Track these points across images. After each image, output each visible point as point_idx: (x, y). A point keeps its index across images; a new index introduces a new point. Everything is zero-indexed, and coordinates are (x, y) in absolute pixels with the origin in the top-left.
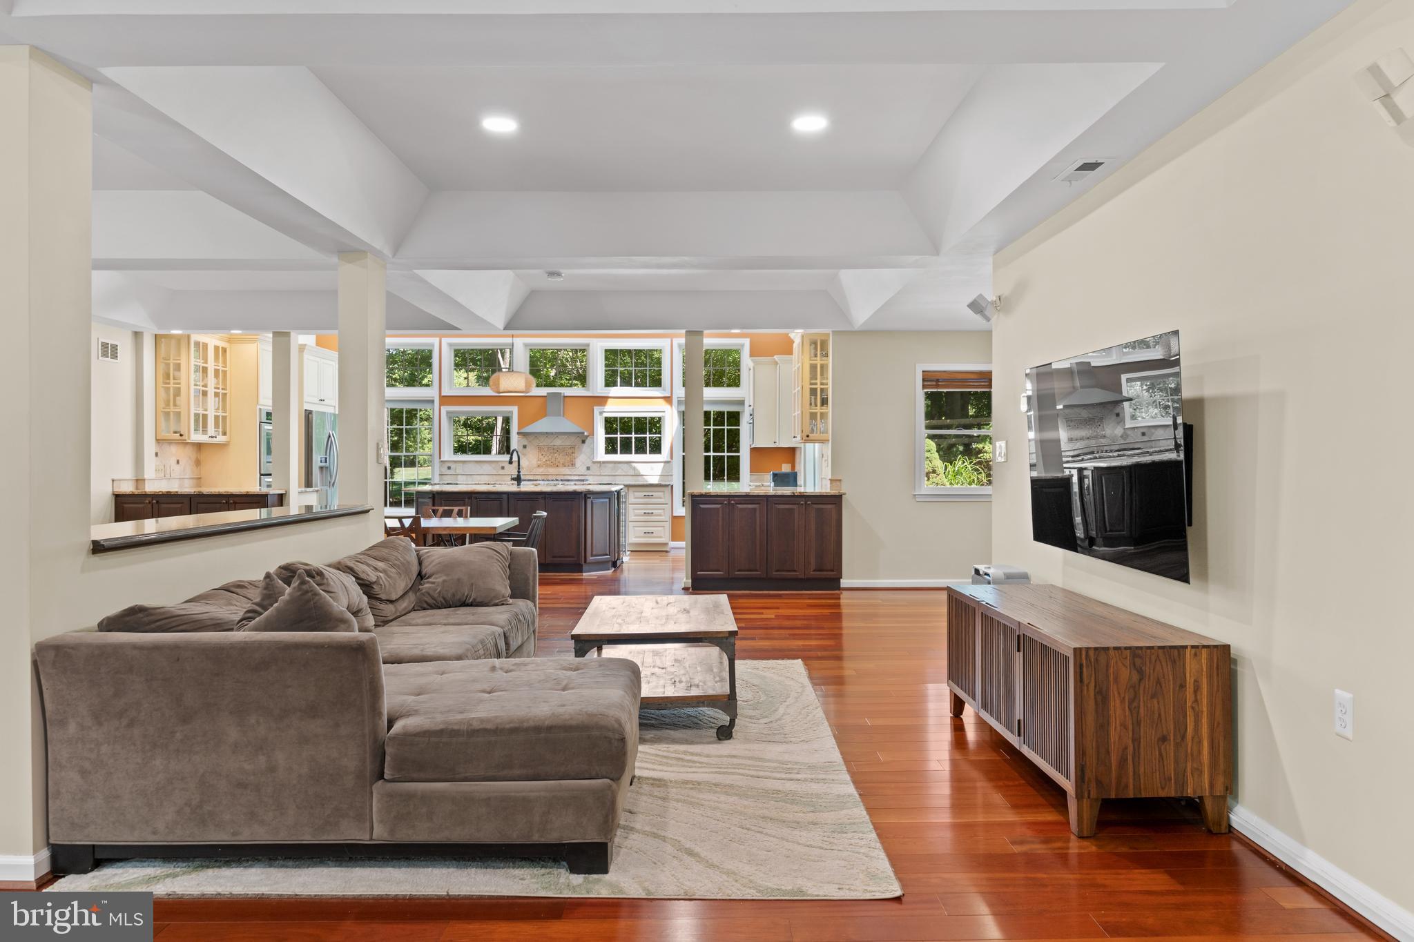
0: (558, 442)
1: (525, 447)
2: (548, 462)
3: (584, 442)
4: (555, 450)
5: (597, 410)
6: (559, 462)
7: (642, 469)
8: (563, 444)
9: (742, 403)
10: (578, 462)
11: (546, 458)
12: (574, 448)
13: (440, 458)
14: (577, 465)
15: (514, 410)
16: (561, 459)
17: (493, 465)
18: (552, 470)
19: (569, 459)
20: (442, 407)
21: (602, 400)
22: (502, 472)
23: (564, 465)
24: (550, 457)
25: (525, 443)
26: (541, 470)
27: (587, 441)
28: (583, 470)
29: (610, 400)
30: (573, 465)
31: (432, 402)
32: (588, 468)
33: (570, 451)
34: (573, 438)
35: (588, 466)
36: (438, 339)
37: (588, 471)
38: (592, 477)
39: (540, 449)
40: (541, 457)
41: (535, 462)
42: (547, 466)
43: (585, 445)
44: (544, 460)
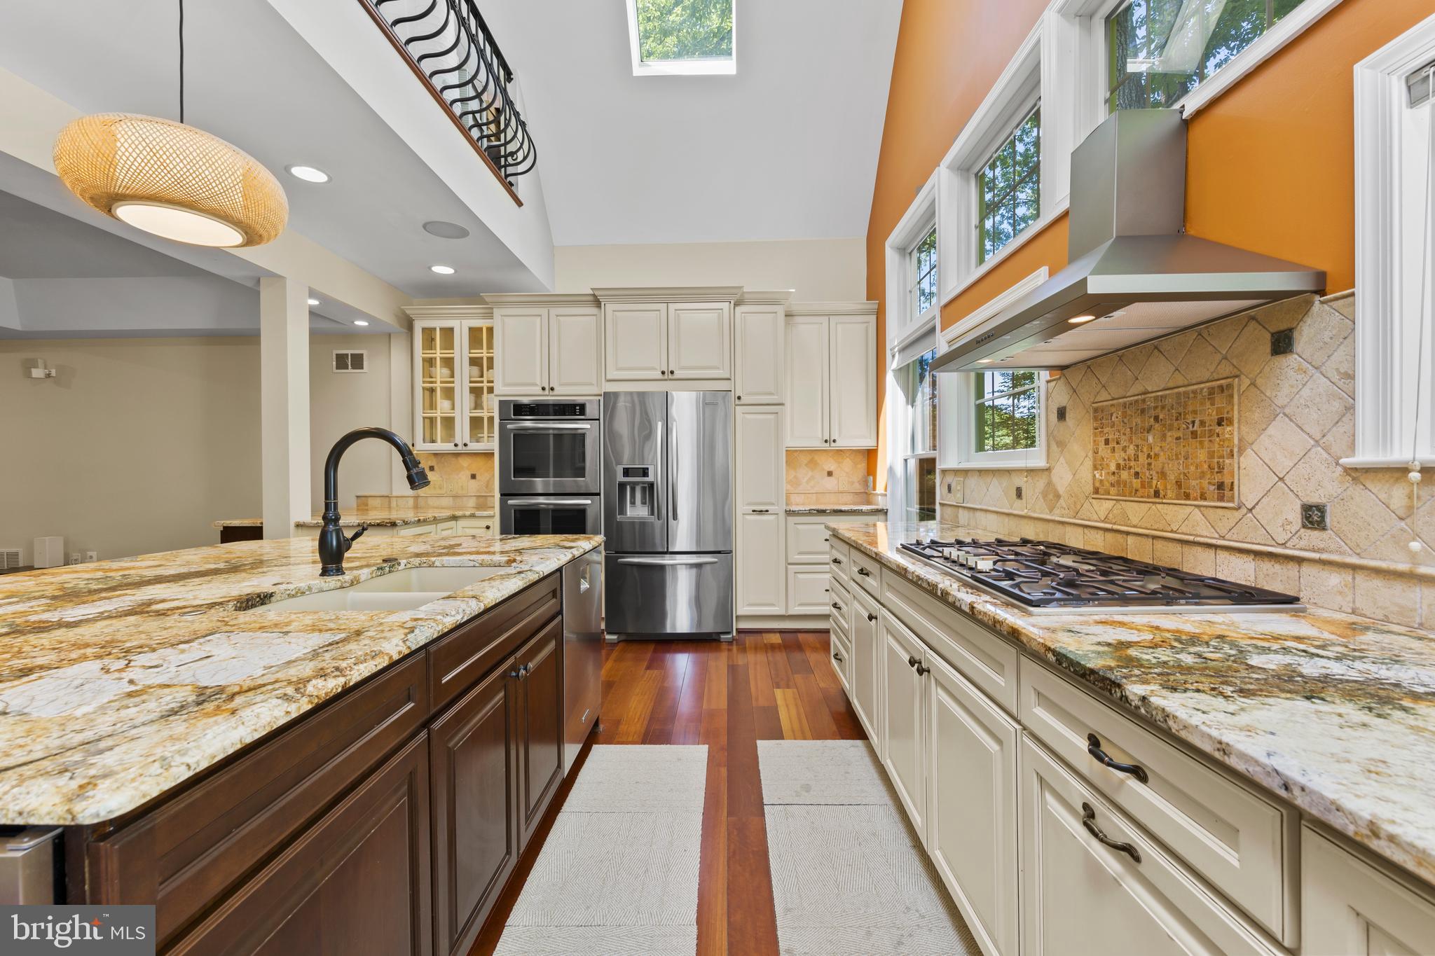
1: (1062, 414)
2: (1125, 475)
3: (1282, 343)
4: (1147, 414)
6: (1163, 474)
8: (1180, 380)
11: (1119, 456)
13: (940, 464)
14: (1248, 491)
16: (1169, 454)
17: (1005, 483)
18: (1138, 513)
19: (1202, 455)
20: (943, 335)
22: (1018, 508)
23: (1183, 491)
24: (1131, 450)
25: (1063, 395)
26: (1103, 507)
27: (1305, 338)
30: (1223, 490)
32: (1314, 517)
33: (1211, 412)
35: (1314, 499)
37: (1314, 537)
38: (1335, 579)
39: (1099, 415)
40: (1104, 451)
41: (1086, 473)
42: (1124, 491)
43: (1290, 362)
44: (1113, 468)
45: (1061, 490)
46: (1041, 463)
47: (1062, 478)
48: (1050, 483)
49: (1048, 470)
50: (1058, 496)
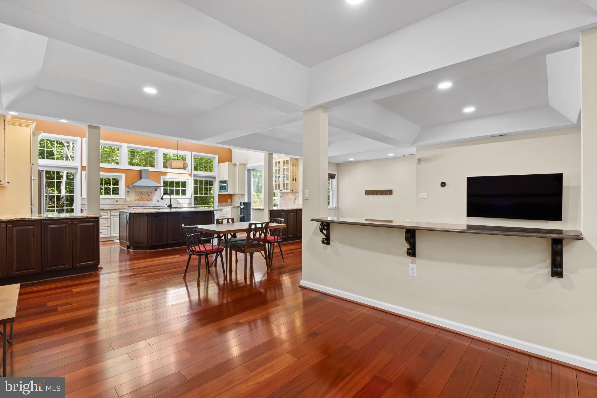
0: (144, 190)
1: (128, 192)
2: (140, 199)
3: (156, 190)
4: (142, 193)
5: (162, 177)
6: (145, 199)
7: (181, 201)
8: (147, 191)
9: (215, 178)
10: (154, 199)
12: (152, 193)
13: (81, 196)
14: (153, 200)
15: (123, 175)
16: (145, 197)
17: (112, 200)
18: (141, 202)
19: (149, 197)
20: (83, 172)
21: (165, 174)
22: (117, 203)
23: (147, 200)
24: (141, 197)
25: (129, 190)
26: (136, 202)
27: (157, 190)
28: (156, 202)
29: (168, 173)
30: (151, 200)
31: (77, 169)
32: (158, 201)
33: (150, 194)
34: (151, 189)
36: (80, 138)
37: (158, 202)
39: (136, 193)
40: (137, 197)
41: (133, 198)
42: (139, 200)
43: (157, 192)
44: (138, 198)
45: (128, 200)
46: (124, 197)
47: (128, 199)
48: (125, 200)
49: (125, 198)
50: (127, 201)
